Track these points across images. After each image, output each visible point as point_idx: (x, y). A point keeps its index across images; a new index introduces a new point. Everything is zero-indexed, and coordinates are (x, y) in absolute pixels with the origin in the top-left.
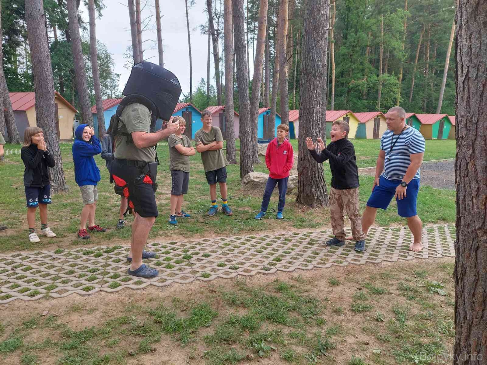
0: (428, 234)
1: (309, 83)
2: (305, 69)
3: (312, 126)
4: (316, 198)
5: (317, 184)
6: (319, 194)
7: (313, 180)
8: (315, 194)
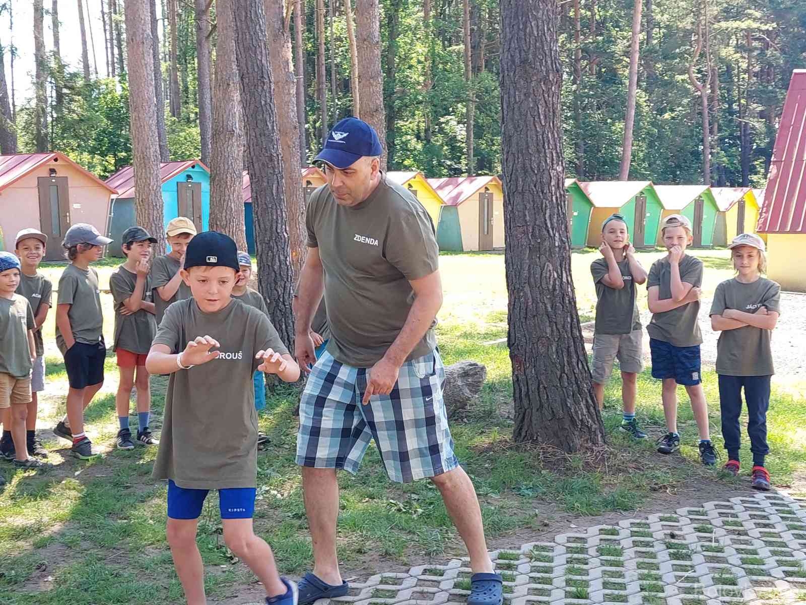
1: (535, 102)
3: (551, 220)
4: (579, 423)
5: (577, 383)
6: (585, 413)
7: (566, 372)
8: (576, 412)
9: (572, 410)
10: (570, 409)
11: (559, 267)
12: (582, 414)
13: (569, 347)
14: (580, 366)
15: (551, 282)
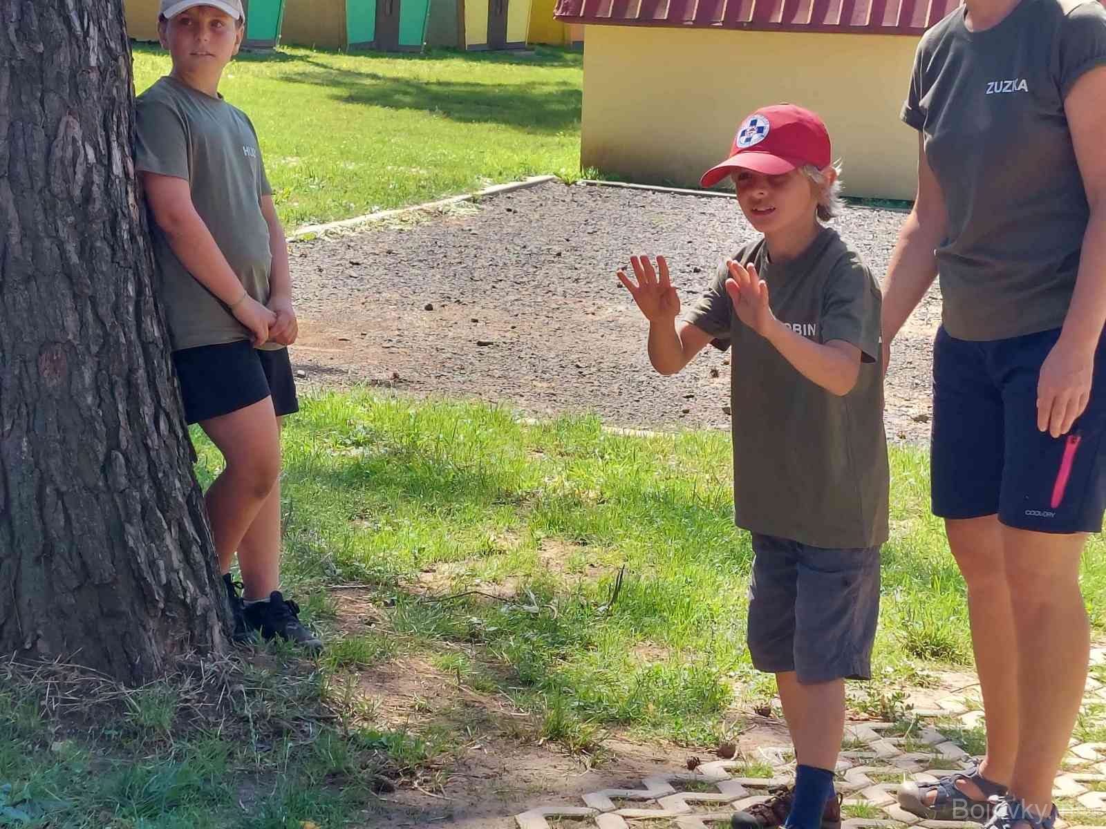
4: (159, 595)
5: (154, 479)
6: (176, 564)
7: (124, 444)
8: (152, 564)
9: (142, 558)
10: (134, 554)
11: (101, 132)
12: (170, 569)
13: (132, 371)
14: (163, 426)
15: (80, 177)
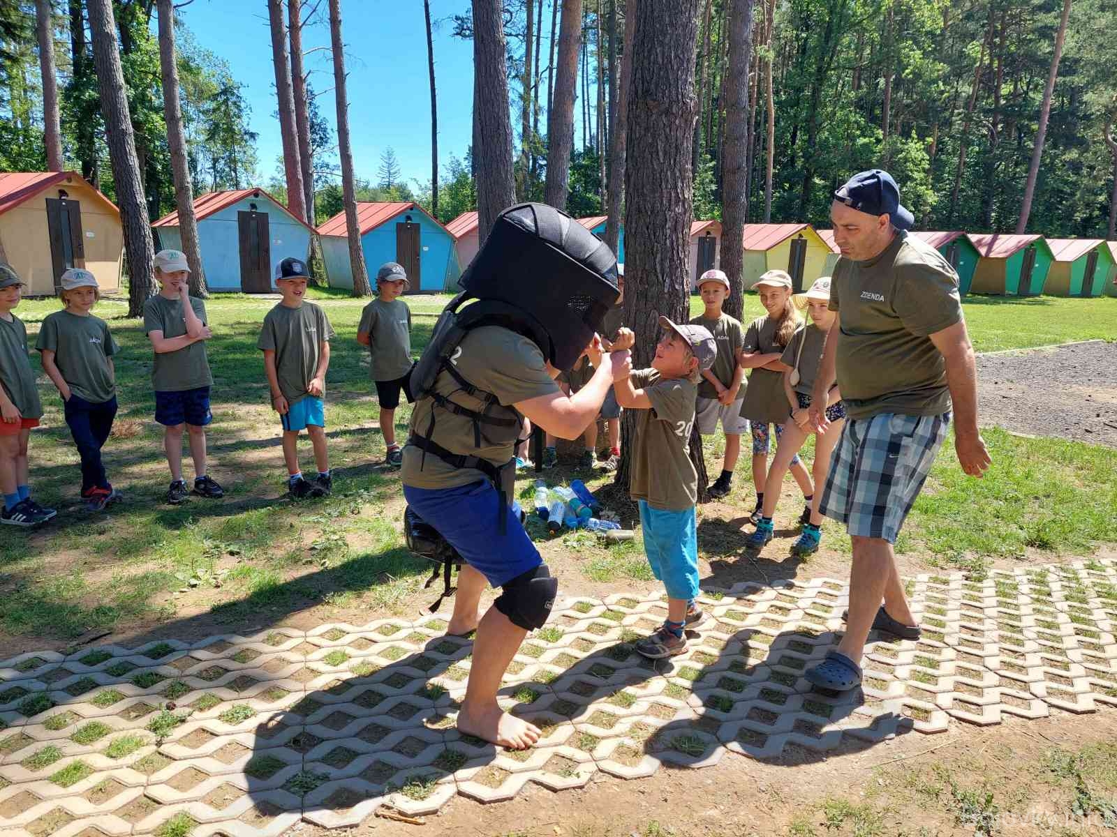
0: (1000, 604)
1: (654, 137)
2: (640, 92)
